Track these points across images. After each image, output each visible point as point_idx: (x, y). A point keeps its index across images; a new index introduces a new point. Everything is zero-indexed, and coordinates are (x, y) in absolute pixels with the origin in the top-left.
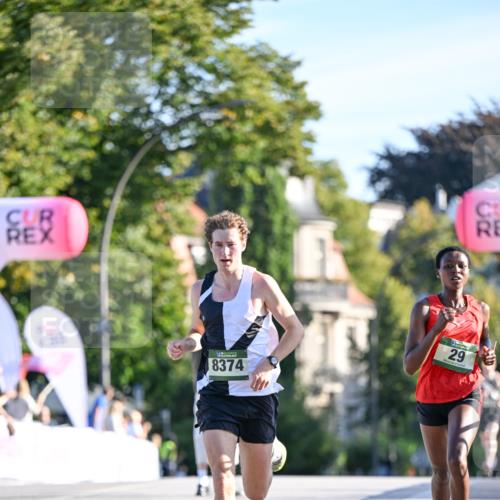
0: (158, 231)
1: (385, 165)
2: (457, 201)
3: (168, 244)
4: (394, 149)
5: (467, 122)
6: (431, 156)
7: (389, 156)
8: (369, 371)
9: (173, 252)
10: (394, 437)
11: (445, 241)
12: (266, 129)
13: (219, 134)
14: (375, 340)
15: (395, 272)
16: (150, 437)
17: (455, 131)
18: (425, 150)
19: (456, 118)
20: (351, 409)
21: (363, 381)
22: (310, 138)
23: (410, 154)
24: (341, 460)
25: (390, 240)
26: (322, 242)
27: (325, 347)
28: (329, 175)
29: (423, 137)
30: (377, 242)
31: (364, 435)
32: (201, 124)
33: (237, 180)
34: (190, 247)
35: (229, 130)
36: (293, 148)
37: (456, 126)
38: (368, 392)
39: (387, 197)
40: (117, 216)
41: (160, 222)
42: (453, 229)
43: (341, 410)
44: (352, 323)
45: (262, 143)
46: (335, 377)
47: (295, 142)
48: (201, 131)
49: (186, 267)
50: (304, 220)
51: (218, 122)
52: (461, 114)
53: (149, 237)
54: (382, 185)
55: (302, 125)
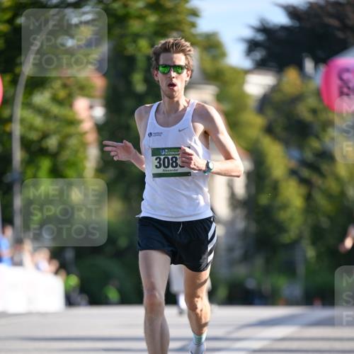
0: (62, 94)
1: (260, 37)
2: (322, 68)
3: (71, 106)
4: (268, 23)
6: (301, 29)
7: (265, 29)
8: (248, 217)
9: (75, 113)
13: (115, 10)
14: (253, 190)
15: (269, 130)
16: (56, 273)
17: (321, 7)
18: (297, 24)
22: (195, 13)
23: (283, 28)
25: (265, 102)
28: (211, 45)
29: (292, 12)
30: (252, 104)
33: (131, 49)
34: (91, 107)
36: (179, 22)
38: (244, 234)
39: (261, 65)
40: (27, 81)
41: (65, 86)
42: (319, 93)
45: (153, 18)
47: (179, 17)
49: (87, 126)
53: (55, 100)
54: (258, 55)
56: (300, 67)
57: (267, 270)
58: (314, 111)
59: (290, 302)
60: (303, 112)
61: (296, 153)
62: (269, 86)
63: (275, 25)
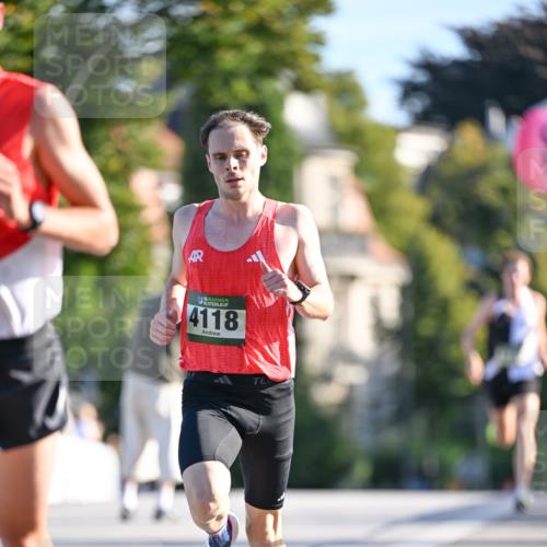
0: (114, 165)
1: (422, 77)
2: (516, 123)
4: (431, 55)
5: (530, 19)
6: (484, 64)
7: (428, 65)
8: (403, 355)
11: (501, 176)
12: (260, 29)
13: (195, 36)
14: (411, 313)
15: (435, 220)
17: (516, 31)
18: (478, 57)
19: (517, 14)
20: (375, 405)
22: (318, 40)
23: (457, 63)
24: (362, 470)
25: (429, 178)
26: (334, 182)
28: (345, 90)
29: (471, 38)
30: (409, 180)
32: (172, 22)
33: (220, 96)
34: (160, 185)
35: (212, 29)
36: (294, 54)
37: (517, 25)
38: (397, 382)
39: (423, 120)
45: (255, 47)
47: (295, 46)
48: (175, 31)
49: (153, 214)
50: (311, 150)
51: (197, 18)
52: (521, 8)
55: (305, 22)
56: (482, 121)
57: (433, 436)
58: (505, 192)
59: (467, 486)
60: (487, 191)
61: (475, 255)
62: (436, 152)
63: (444, 59)
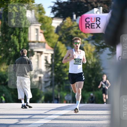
1: (56, 6)
6: (71, 3)
7: (58, 3)
10: (59, 91)
11: (75, 29)
20: (46, 82)
21: (50, 73)
24: (43, 98)
26: (37, 30)
27: (38, 62)
28: (40, 9)
31: (50, 90)
42: (78, 26)
43: (43, 82)
44: (46, 55)
46: (41, 72)
54: (56, 12)
